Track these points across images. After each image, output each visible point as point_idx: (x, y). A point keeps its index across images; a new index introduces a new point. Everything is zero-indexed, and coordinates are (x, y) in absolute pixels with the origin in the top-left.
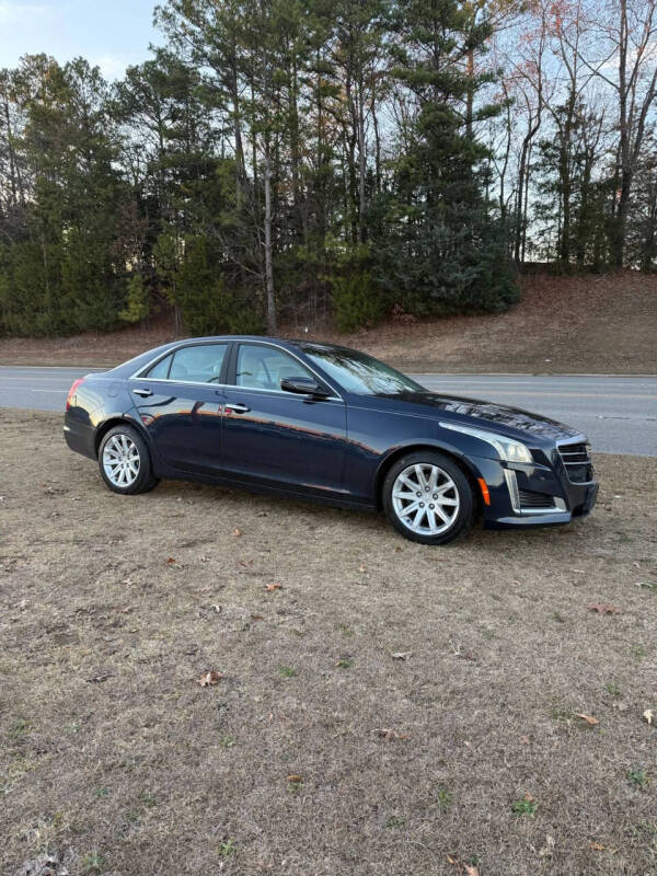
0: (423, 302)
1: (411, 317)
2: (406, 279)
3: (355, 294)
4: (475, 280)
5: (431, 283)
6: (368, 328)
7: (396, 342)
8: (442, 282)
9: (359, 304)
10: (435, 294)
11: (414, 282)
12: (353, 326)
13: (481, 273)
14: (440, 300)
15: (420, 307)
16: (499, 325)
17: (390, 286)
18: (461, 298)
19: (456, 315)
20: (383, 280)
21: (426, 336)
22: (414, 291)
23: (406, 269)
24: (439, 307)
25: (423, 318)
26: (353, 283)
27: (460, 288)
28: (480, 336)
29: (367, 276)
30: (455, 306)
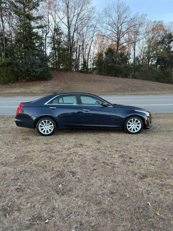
0: (28, 76)
1: (25, 80)
2: (23, 70)
3: (6, 73)
4: (42, 71)
5: (31, 71)
6: (12, 83)
7: (21, 87)
8: (34, 71)
9: (8, 76)
10: (32, 74)
11: (25, 71)
12: (6, 83)
13: (43, 69)
14: (33, 76)
15: (28, 78)
16: (49, 83)
17: (18, 71)
18: (39, 76)
19: (37, 80)
20: (16, 69)
21: (30, 86)
22: (25, 73)
23: (23, 67)
24: (33, 78)
25: (28, 81)
26: (5, 70)
27: (39, 73)
28: (46, 86)
29: (10, 68)
30: (37, 78)
